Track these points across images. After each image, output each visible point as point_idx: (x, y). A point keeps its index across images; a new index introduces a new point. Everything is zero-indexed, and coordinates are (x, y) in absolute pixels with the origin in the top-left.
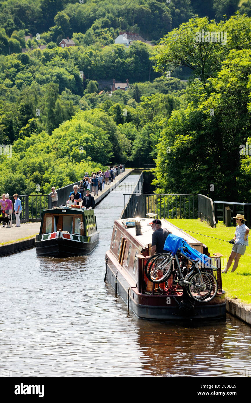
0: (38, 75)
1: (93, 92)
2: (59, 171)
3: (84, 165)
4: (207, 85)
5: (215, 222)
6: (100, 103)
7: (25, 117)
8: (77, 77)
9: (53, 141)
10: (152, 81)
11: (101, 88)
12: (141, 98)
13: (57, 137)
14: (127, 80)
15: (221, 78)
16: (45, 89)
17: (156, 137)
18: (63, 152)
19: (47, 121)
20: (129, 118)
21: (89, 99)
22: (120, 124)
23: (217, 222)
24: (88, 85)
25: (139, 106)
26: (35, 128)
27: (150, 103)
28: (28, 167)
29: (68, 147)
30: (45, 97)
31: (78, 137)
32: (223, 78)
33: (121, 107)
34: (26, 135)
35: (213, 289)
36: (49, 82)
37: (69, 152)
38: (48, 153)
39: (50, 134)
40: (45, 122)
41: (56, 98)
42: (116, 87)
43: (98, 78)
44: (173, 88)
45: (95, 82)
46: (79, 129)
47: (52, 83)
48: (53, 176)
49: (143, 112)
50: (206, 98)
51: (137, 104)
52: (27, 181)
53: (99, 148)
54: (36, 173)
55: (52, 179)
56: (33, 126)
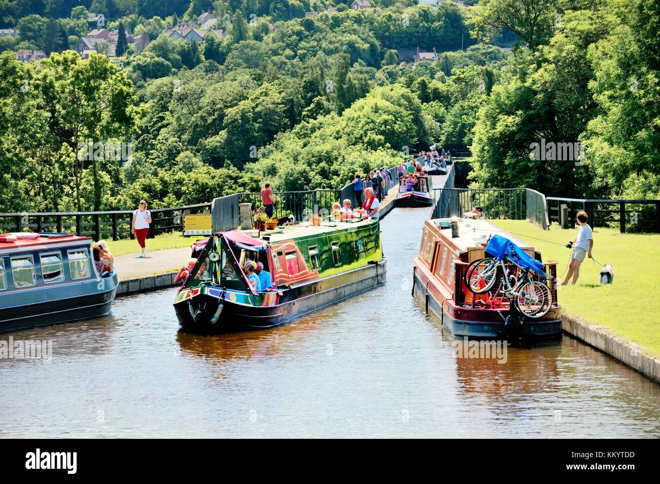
0: (324, 44)
1: (392, 64)
2: (350, 161)
3: (381, 153)
4: (537, 54)
5: (548, 223)
6: (400, 77)
7: (309, 95)
8: (373, 46)
9: (344, 124)
10: (465, 50)
11: (401, 58)
12: (452, 71)
13: (349, 119)
14: (434, 49)
15: (553, 45)
16: (333, 61)
17: (471, 118)
18: (356, 138)
19: (335, 100)
20: (437, 95)
21: (388, 72)
22: (425, 104)
23: (550, 223)
24: (386, 56)
25: (450, 80)
26: (321, 109)
27: (462, 76)
28: (313, 157)
29: (361, 132)
30: (334, 71)
31: (375, 119)
32: (557, 45)
33: (426, 81)
34: (309, 117)
35: (546, 302)
36: (338, 52)
37: (364, 138)
38: (337, 139)
39: (340, 114)
40: (333, 101)
41: (347, 72)
42: (421, 58)
43: (400, 46)
44: (491, 59)
45: (395, 51)
46: (376, 110)
47: (341, 54)
48: (343, 168)
49: (454, 88)
50: (536, 70)
51: (446, 77)
52: (312, 174)
53: (400, 133)
54: (323, 164)
55: (342, 172)
56: (319, 105)
